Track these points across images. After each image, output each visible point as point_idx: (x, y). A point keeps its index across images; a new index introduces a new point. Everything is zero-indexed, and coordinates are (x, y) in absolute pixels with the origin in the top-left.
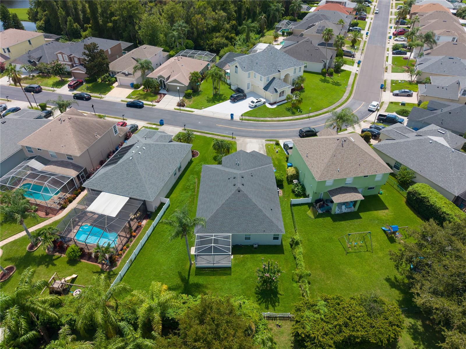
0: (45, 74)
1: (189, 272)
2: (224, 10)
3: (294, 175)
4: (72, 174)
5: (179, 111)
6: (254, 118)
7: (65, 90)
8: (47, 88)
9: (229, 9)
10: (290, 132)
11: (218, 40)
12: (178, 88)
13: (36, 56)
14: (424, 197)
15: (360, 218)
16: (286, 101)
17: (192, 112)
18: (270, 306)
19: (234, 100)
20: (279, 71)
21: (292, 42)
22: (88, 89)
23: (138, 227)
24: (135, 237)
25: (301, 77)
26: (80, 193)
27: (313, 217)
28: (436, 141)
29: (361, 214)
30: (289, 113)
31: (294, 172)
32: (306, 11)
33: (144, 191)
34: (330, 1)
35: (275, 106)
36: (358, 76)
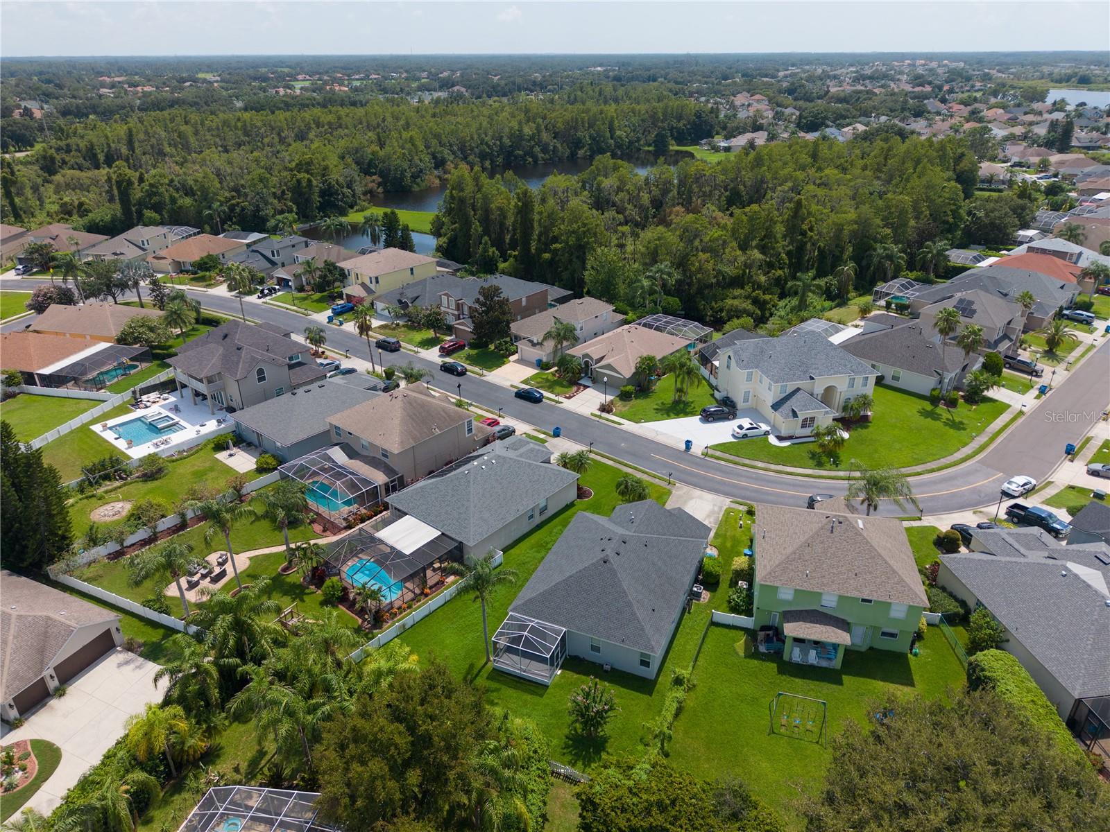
0: (414, 324)
1: (480, 671)
2: (763, 249)
3: (742, 570)
4: (379, 478)
5: (597, 419)
6: (732, 458)
7: (433, 355)
8: (409, 346)
9: (773, 248)
10: (793, 497)
11: (736, 302)
12: (605, 379)
13: (410, 294)
14: (989, 677)
15: (840, 683)
16: (812, 439)
17: (620, 424)
18: (580, 763)
19: (708, 417)
20: (812, 378)
22: (469, 358)
23: (437, 583)
24: (426, 595)
25: (865, 397)
26: (381, 512)
27: (742, 654)
28: (1076, 575)
29: (845, 678)
30: (811, 463)
31: (745, 566)
32: (968, 264)
33: (465, 527)
34: (1038, 249)
35: (787, 444)
36: (1024, 418)
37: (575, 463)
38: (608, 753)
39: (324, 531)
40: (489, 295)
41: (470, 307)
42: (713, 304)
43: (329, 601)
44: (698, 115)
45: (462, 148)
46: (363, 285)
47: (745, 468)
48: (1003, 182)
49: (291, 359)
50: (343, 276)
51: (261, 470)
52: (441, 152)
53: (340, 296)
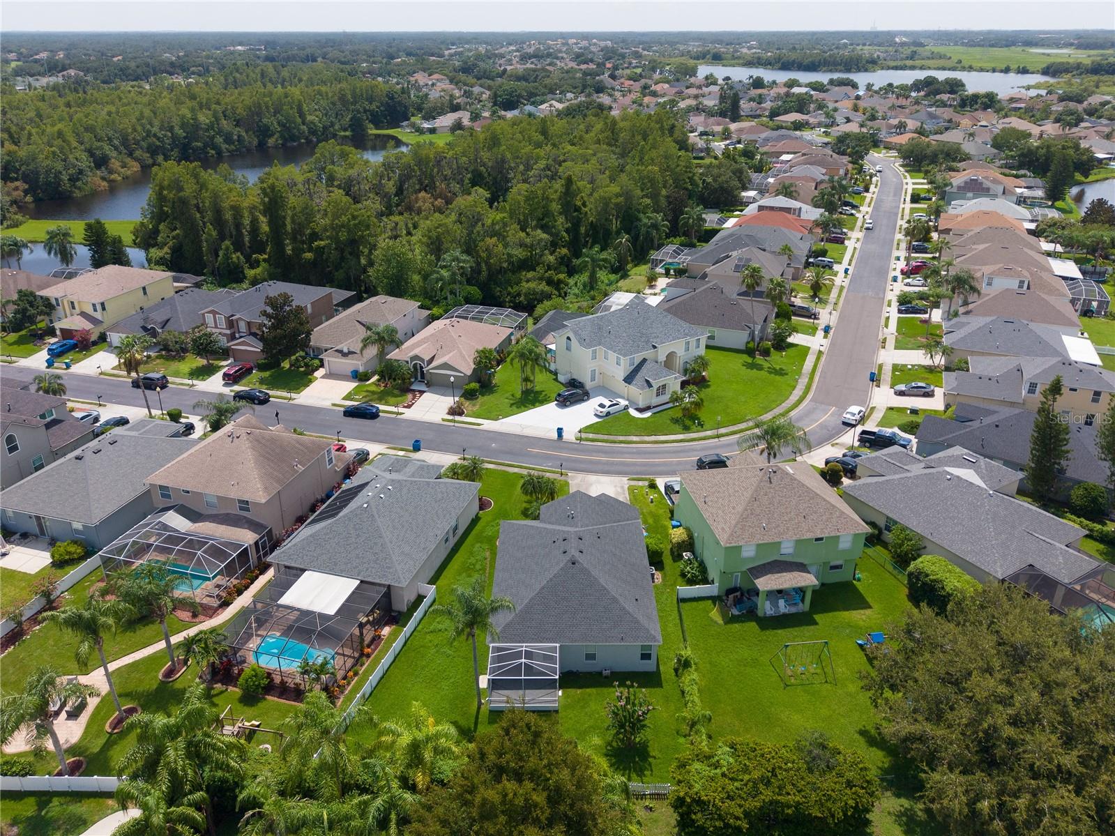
0: (171, 351)
1: (477, 718)
2: (544, 228)
3: (683, 542)
4: (248, 537)
5: (452, 424)
6: (606, 437)
7: (215, 384)
8: (178, 380)
9: (554, 227)
10: (679, 463)
11: (532, 285)
12: (452, 379)
13: (159, 317)
14: (935, 581)
15: (815, 623)
16: (671, 405)
17: (479, 425)
19: (564, 402)
20: (654, 347)
21: (683, 291)
22: (262, 381)
23: (373, 640)
24: (368, 656)
25: (701, 357)
26: (257, 577)
27: (721, 622)
28: (958, 477)
29: (817, 617)
30: (678, 427)
31: (685, 537)
32: (715, 226)
33: (389, 568)
34: (767, 207)
35: (648, 414)
36: (824, 356)
37: (470, 472)
38: (655, 758)
39: (195, 615)
40: (278, 305)
41: (249, 324)
42: (510, 289)
43: (251, 698)
44: (391, 96)
45: (125, 142)
46: (83, 314)
47: (623, 445)
48: (701, 150)
49: (43, 416)
50: (49, 307)
51: (60, 564)
52: (101, 148)
53: (51, 332)
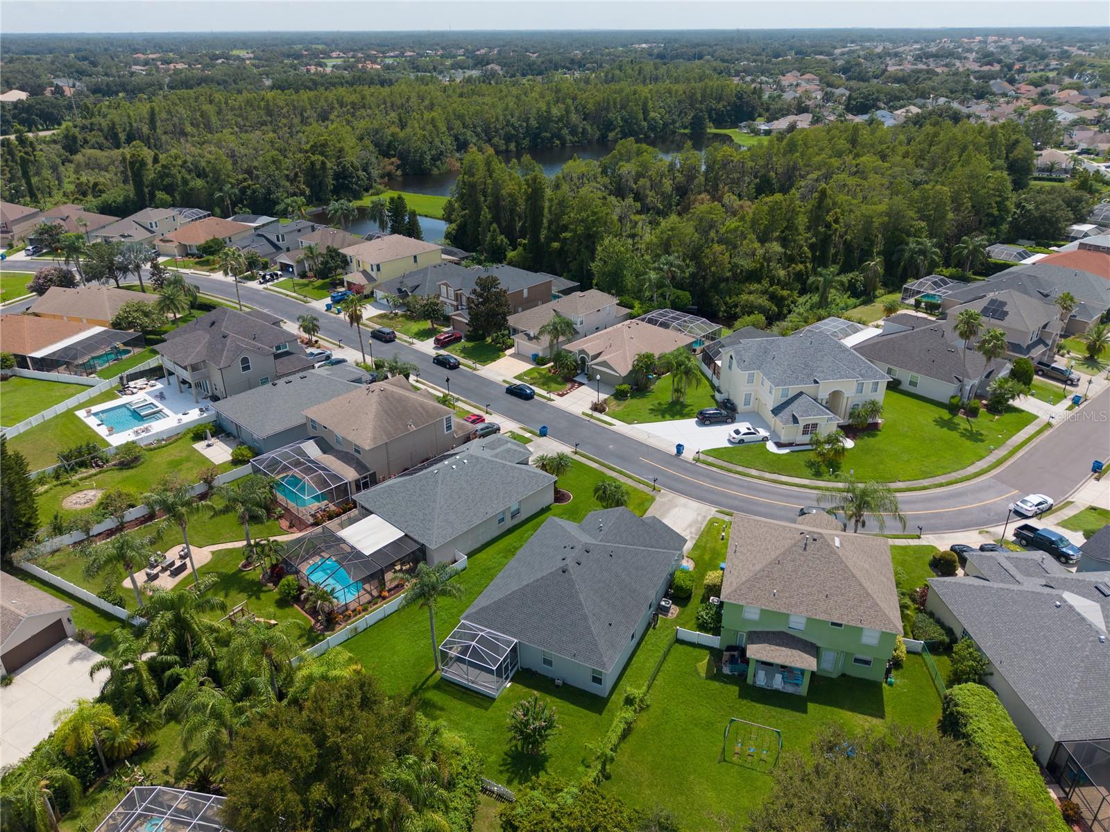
1: (427, 679)
3: (715, 585)
4: (350, 474)
5: (588, 418)
6: (725, 464)
7: (428, 347)
8: (405, 337)
10: (784, 508)
11: (752, 298)
13: (410, 283)
15: (805, 711)
16: (809, 447)
17: (611, 424)
19: (705, 420)
20: (816, 382)
22: (463, 350)
23: (396, 586)
24: (384, 598)
25: (873, 403)
27: (703, 675)
28: (1071, 607)
29: (811, 706)
30: (809, 472)
31: (717, 581)
32: (1011, 261)
33: (429, 529)
34: (1091, 246)
35: (785, 451)
36: (1051, 431)
37: (555, 466)
39: (291, 527)
40: (486, 285)
41: (468, 298)
42: (727, 299)
43: (283, 603)
45: (487, 131)
46: (364, 272)
47: (737, 476)
48: (1066, 171)
49: (278, 348)
50: (345, 262)
51: (237, 462)
52: (464, 134)
53: (341, 283)
